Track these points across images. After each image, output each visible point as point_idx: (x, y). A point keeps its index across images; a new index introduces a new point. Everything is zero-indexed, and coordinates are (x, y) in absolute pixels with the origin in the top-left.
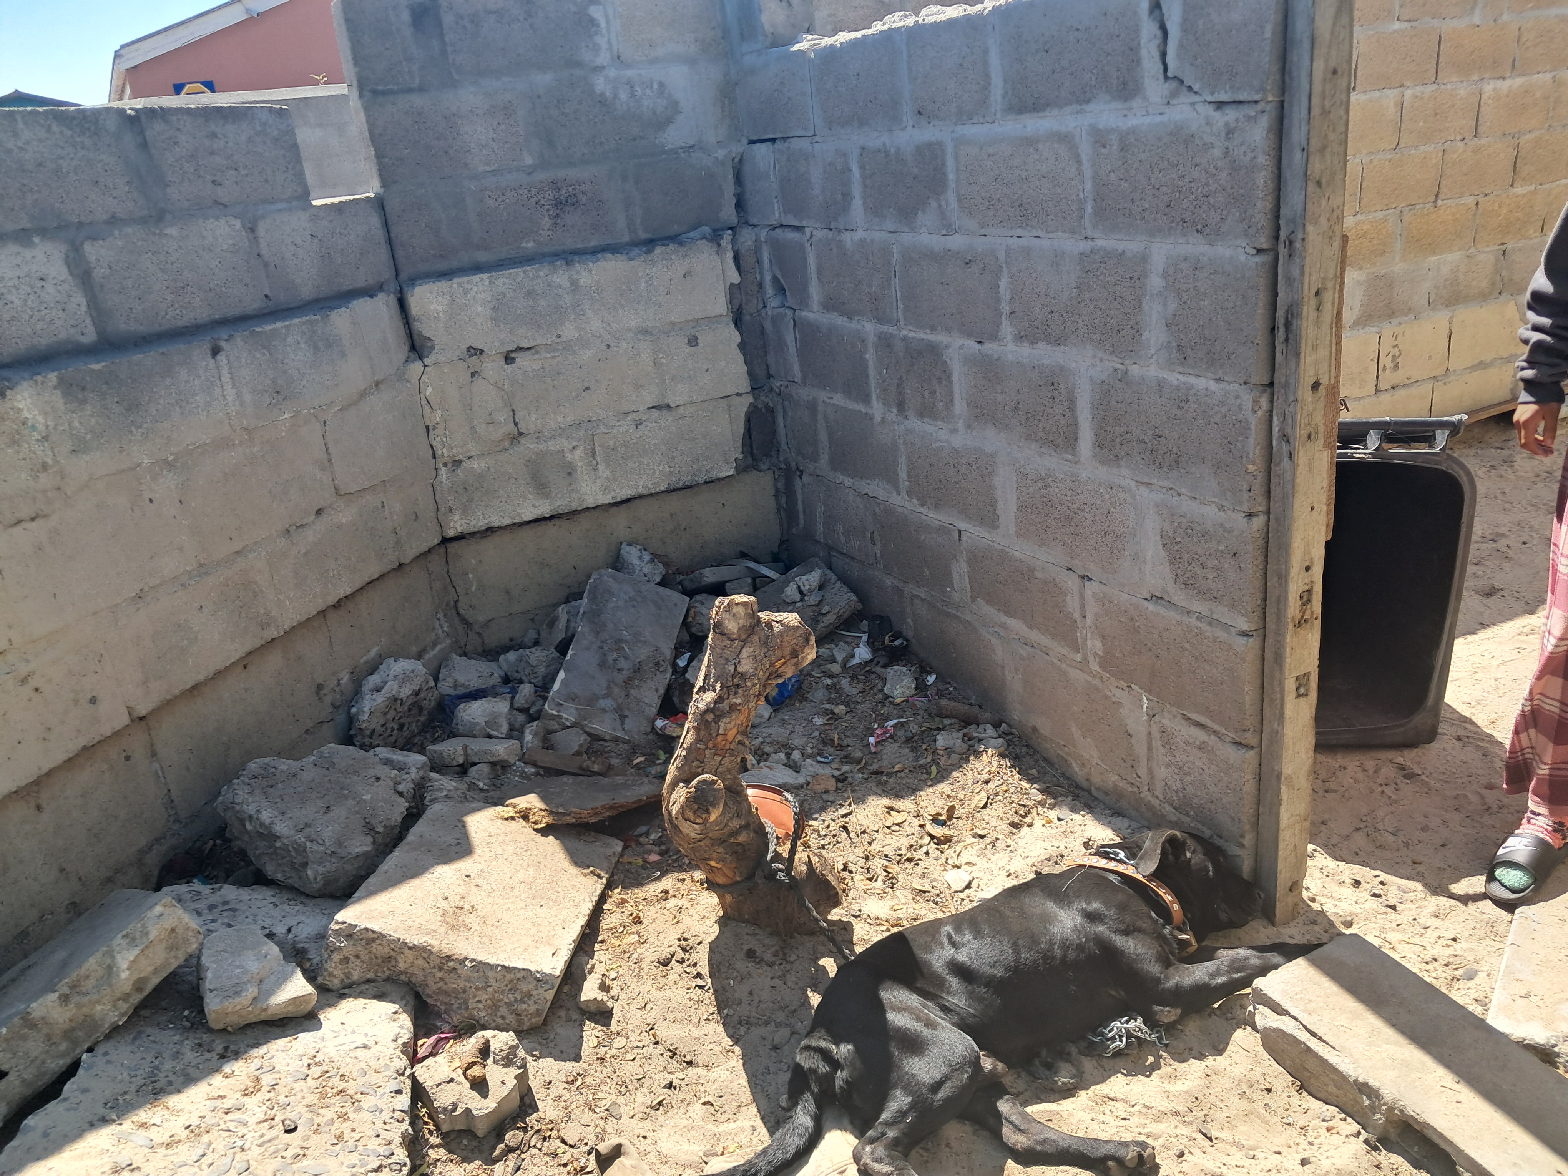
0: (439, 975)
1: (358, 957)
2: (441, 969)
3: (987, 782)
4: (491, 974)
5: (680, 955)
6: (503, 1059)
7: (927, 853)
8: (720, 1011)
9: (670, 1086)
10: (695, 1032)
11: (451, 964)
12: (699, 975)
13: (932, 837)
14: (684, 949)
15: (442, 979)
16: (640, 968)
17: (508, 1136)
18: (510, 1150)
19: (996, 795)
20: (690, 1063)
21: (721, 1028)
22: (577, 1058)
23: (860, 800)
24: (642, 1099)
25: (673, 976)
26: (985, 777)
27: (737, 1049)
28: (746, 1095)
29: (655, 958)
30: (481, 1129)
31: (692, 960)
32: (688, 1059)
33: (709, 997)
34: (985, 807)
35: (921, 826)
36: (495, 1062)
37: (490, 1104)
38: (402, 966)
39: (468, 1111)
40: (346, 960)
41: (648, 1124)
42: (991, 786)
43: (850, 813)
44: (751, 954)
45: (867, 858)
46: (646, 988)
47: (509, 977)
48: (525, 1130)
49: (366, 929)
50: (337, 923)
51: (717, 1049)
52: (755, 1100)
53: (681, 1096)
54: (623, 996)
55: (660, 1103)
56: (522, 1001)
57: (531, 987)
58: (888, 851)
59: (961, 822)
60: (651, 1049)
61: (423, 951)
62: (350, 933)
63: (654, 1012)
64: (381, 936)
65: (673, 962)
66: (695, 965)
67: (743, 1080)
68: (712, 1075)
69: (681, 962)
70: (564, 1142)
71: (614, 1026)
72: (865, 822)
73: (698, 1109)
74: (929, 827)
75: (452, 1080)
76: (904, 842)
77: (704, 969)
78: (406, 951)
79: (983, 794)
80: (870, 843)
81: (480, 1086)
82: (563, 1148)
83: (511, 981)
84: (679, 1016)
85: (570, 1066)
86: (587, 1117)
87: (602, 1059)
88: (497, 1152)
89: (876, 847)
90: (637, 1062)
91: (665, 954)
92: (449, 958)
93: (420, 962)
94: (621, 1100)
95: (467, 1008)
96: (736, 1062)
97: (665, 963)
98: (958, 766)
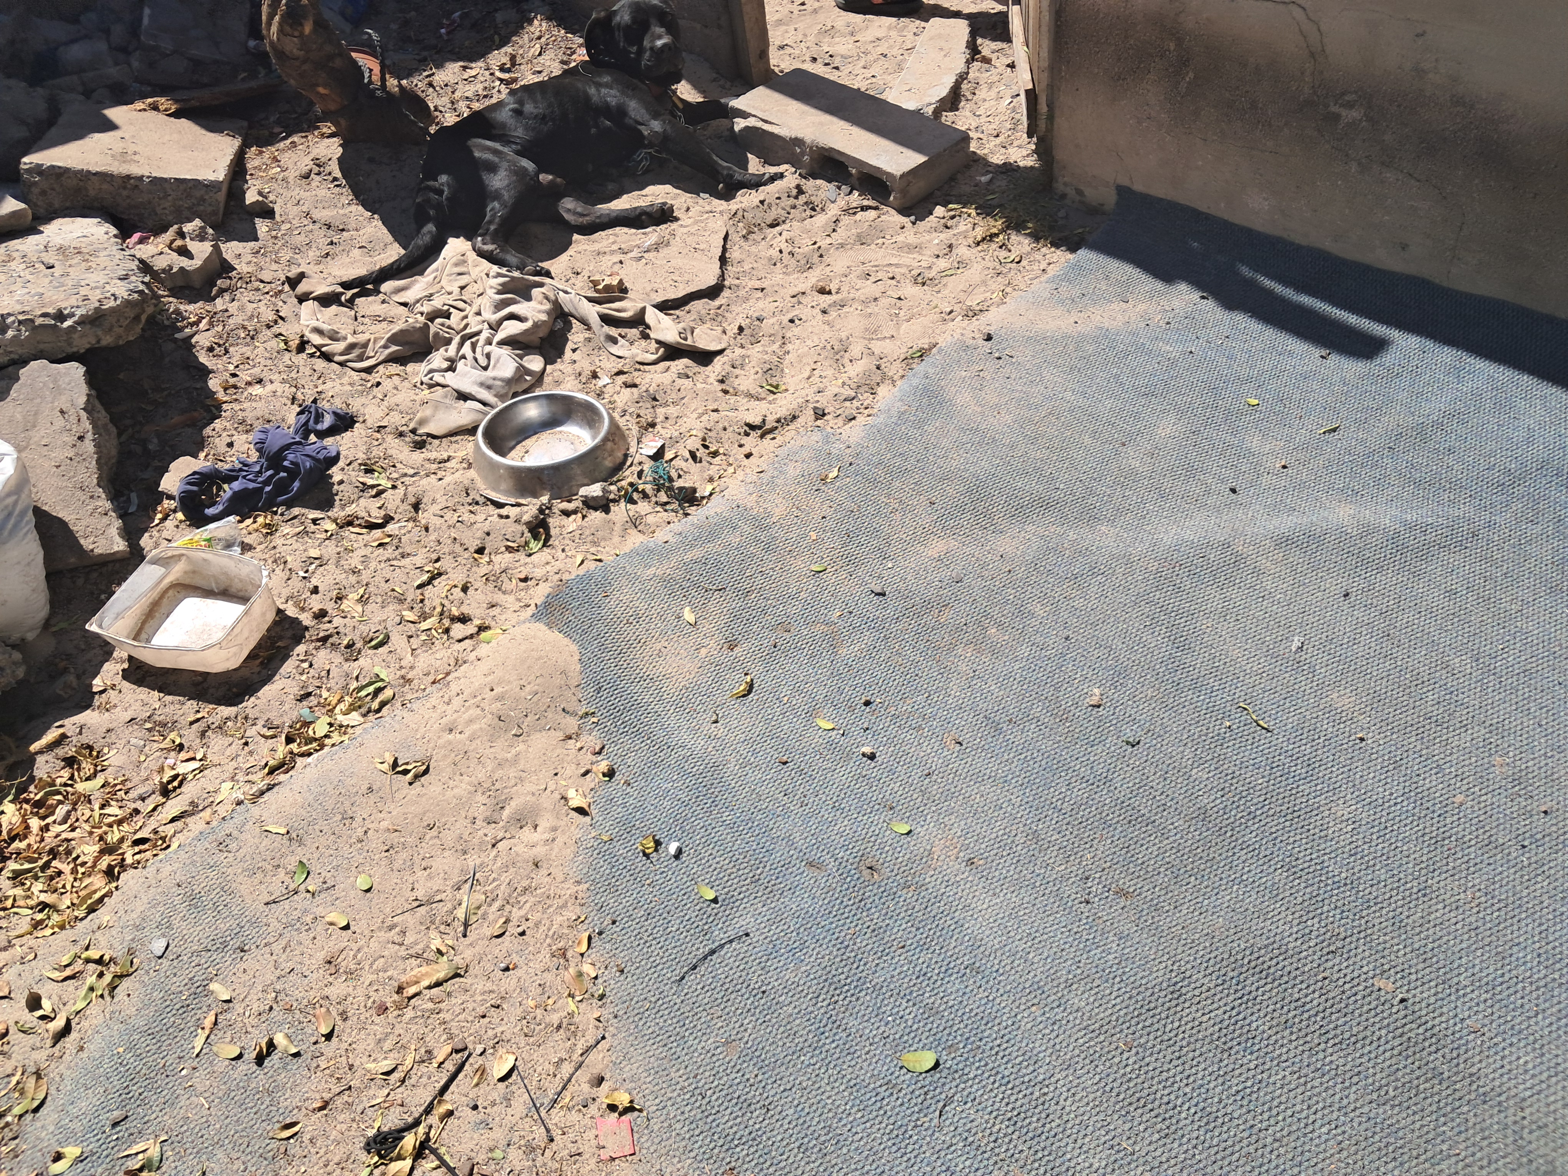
0: (125, 193)
1: (53, 189)
2: (125, 188)
3: (539, 38)
4: (166, 185)
5: (316, 169)
6: (197, 236)
7: (499, 91)
8: (357, 199)
9: (332, 243)
10: (341, 212)
11: (132, 181)
12: (335, 179)
13: (501, 80)
14: (319, 166)
15: (128, 197)
16: (288, 182)
17: (219, 282)
18: (222, 291)
19: (547, 44)
20: (343, 230)
21: (360, 208)
22: (256, 239)
23: (440, 66)
24: (312, 254)
25: (314, 184)
26: (537, 34)
27: (376, 216)
28: (390, 238)
29: (297, 173)
30: (197, 282)
31: (327, 171)
32: (341, 227)
33: (346, 191)
34: (540, 54)
35: (492, 74)
36: (191, 239)
37: (197, 263)
38: (92, 193)
39: (182, 269)
40: (43, 193)
41: (321, 267)
42: (543, 40)
43: (433, 74)
44: (371, 160)
45: (453, 103)
46: (297, 192)
47: (182, 187)
48: (230, 278)
49: (53, 167)
50: (25, 164)
51: (361, 218)
52: (396, 240)
53: (341, 248)
54: (279, 200)
55: (327, 254)
56: (199, 204)
57: (202, 192)
58: (469, 94)
59: (522, 67)
60: (311, 226)
61: (104, 177)
62: (38, 169)
63: (306, 206)
64: (67, 170)
65: (312, 175)
66: (330, 174)
67: (385, 231)
68: (361, 233)
69: (319, 174)
70: (262, 281)
71: (277, 216)
72: (446, 79)
73: (356, 252)
74: (498, 74)
75: (161, 253)
76: (480, 87)
77: (338, 173)
78: (92, 178)
79: (538, 46)
80: (453, 93)
81: (184, 252)
82: (262, 285)
83: (185, 190)
84: (326, 205)
85: (252, 244)
86: (275, 266)
87: (276, 238)
88: (214, 292)
89: (458, 94)
90: (302, 235)
91: (305, 170)
92: (128, 177)
93: (105, 186)
94: (296, 256)
95: (156, 214)
96: (377, 223)
97: (307, 176)
98: (516, 33)
